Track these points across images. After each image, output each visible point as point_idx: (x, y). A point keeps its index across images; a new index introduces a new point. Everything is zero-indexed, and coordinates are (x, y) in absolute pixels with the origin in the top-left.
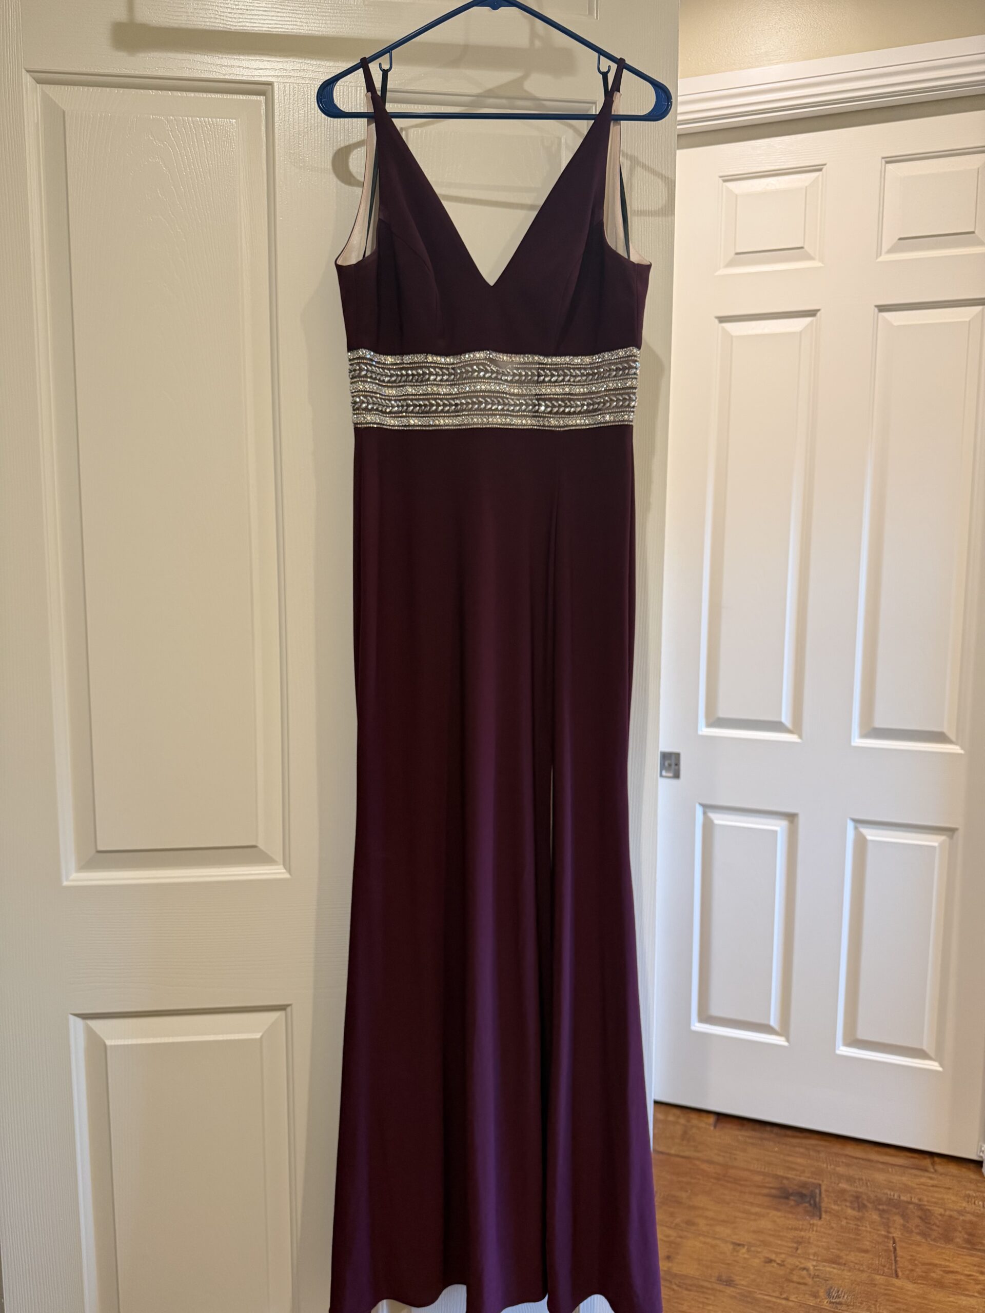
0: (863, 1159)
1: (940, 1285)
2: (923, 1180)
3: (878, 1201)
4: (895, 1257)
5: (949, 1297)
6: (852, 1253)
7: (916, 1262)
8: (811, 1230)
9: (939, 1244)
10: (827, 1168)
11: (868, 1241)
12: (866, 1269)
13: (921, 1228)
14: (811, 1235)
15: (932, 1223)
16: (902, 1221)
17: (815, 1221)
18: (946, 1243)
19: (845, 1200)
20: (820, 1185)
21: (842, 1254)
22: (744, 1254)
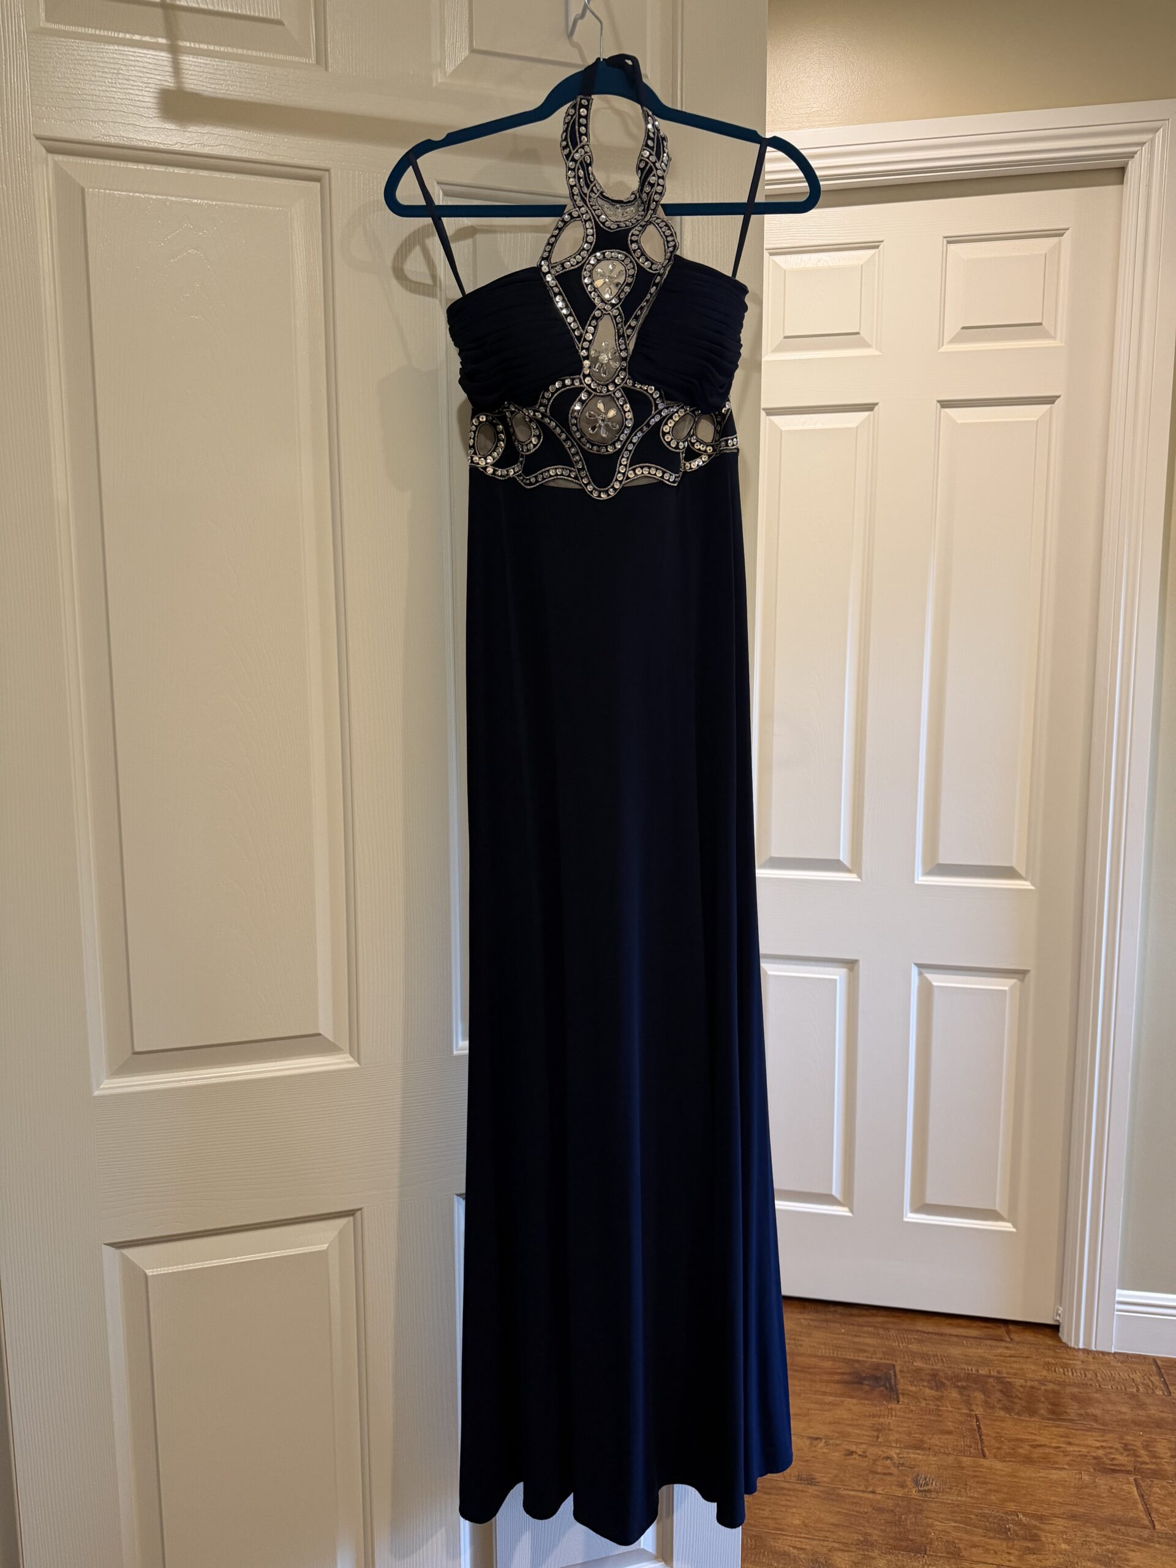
0: (935, 1334)
1: (1028, 1460)
2: (999, 1351)
3: (956, 1378)
4: (980, 1436)
5: (1039, 1473)
6: (935, 1436)
7: (1003, 1439)
8: (890, 1415)
9: (1022, 1418)
10: (899, 1346)
11: (950, 1421)
12: (951, 1452)
13: (1003, 1402)
14: (890, 1421)
15: (1013, 1395)
16: (982, 1396)
17: (893, 1405)
18: (1030, 1416)
19: (922, 1380)
20: (894, 1366)
21: (924, 1439)
22: (822, 1448)
